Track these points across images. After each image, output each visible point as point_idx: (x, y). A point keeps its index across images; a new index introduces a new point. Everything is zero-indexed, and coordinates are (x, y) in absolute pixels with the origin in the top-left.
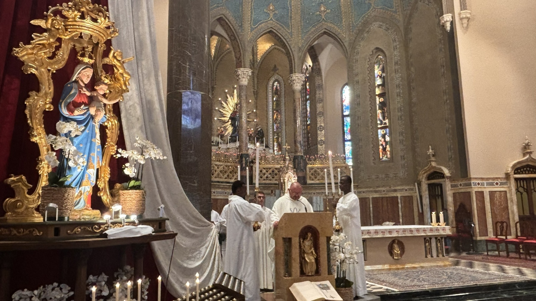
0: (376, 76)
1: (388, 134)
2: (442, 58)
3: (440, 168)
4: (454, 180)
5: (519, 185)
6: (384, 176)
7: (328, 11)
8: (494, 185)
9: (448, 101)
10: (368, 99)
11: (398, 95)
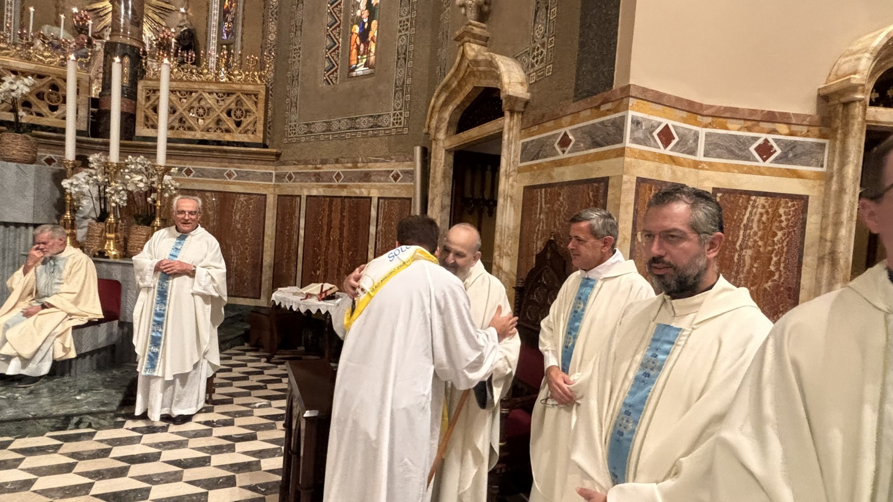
4: (540, 121)
8: (749, 158)
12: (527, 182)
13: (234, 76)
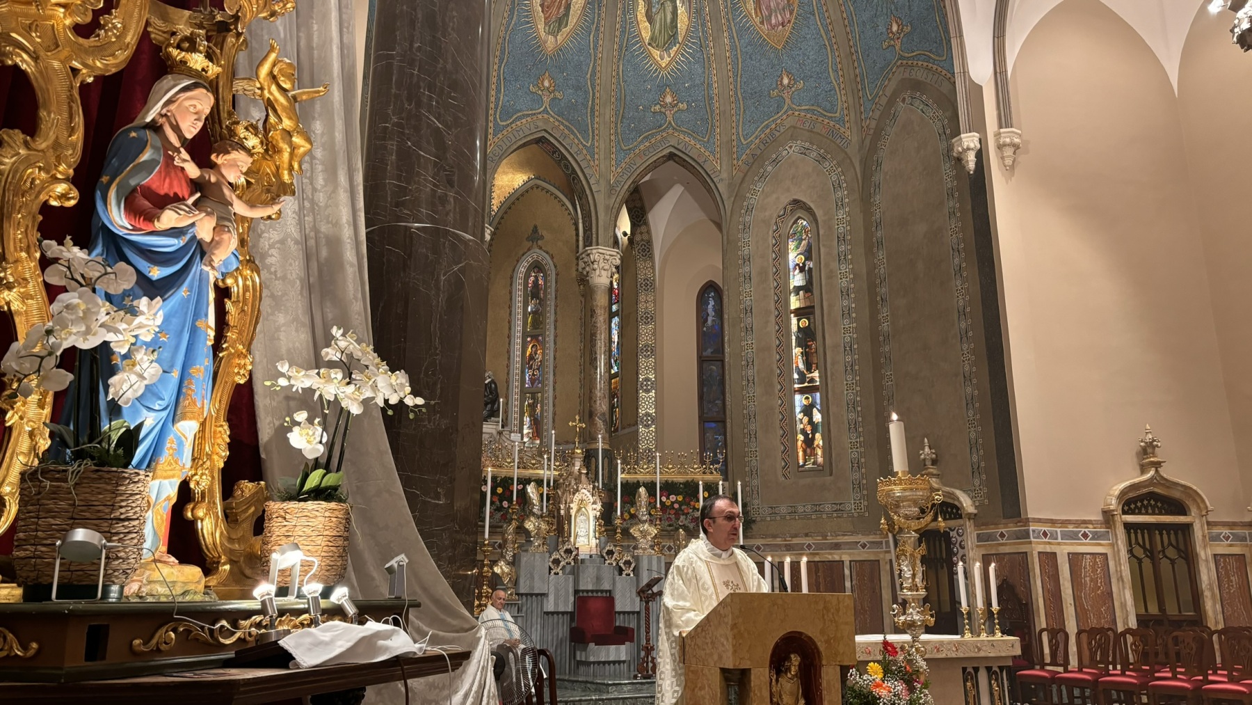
0: (791, 265)
1: (818, 407)
2: (954, 232)
3: (953, 494)
4: (986, 524)
5: (1133, 541)
6: (809, 508)
7: (683, 106)
8: (1079, 539)
9: (970, 334)
10: (772, 319)
11: (846, 313)
12: (985, 553)
13: (695, 469)
